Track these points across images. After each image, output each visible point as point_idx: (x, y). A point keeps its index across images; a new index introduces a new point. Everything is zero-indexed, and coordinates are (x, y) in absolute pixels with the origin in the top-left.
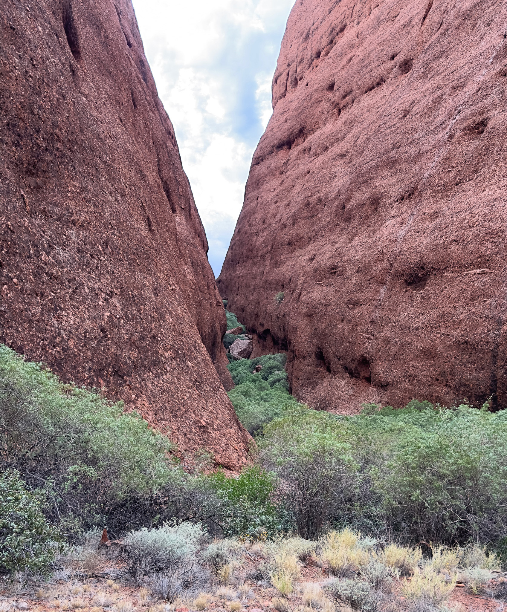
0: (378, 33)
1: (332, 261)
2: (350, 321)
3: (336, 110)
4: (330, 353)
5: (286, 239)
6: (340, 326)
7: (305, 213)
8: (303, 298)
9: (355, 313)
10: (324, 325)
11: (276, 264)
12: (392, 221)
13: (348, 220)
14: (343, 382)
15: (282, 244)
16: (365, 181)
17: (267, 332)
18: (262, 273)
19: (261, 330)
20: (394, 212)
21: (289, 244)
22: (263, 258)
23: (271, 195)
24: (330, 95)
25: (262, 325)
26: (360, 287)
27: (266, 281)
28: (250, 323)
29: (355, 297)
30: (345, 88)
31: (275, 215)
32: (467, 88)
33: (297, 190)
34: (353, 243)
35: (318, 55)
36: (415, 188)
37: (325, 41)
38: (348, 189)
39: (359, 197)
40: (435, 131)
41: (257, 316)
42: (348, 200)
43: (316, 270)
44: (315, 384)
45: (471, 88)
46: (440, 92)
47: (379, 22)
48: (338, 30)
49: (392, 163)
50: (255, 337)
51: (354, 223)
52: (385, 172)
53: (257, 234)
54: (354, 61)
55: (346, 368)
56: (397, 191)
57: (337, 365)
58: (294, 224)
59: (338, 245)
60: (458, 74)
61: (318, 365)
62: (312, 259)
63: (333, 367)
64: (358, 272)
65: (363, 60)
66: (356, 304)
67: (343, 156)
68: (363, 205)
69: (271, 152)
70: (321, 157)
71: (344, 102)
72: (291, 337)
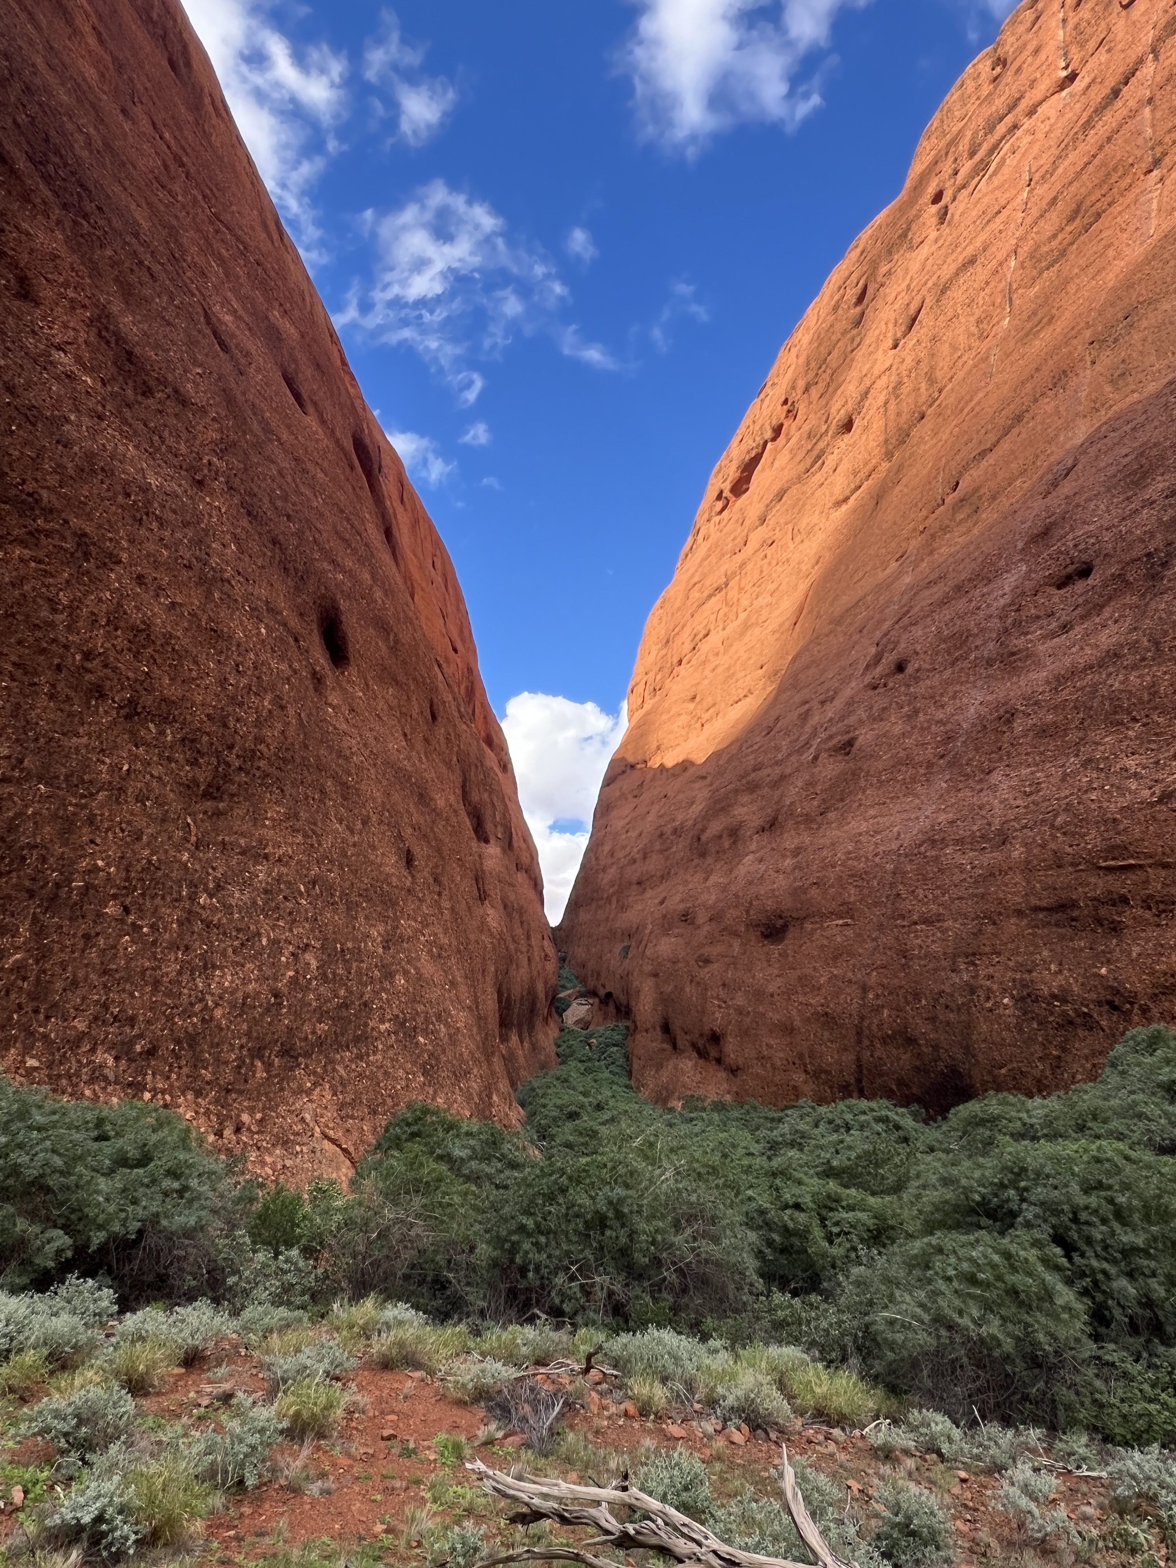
0: (746, 640)
1: (682, 906)
2: (698, 983)
3: (698, 725)
4: (676, 1025)
5: (634, 879)
6: (688, 990)
7: (658, 846)
8: (648, 953)
9: (705, 973)
10: (670, 988)
11: (623, 908)
12: (750, 857)
13: (703, 855)
14: (690, 1064)
15: (630, 884)
16: (722, 809)
17: (609, 995)
18: (607, 919)
19: (602, 992)
20: (753, 847)
21: (639, 883)
22: (609, 900)
23: (622, 823)
24: (691, 706)
25: (604, 986)
26: (712, 941)
27: (610, 930)
28: (591, 984)
29: (706, 951)
30: (709, 700)
31: (624, 847)
32: (835, 702)
33: (651, 817)
34: (708, 884)
35: (680, 662)
36: (775, 819)
37: (688, 646)
38: (704, 818)
39: (716, 827)
40: (800, 751)
41: (599, 974)
42: (703, 830)
43: (665, 916)
44: (659, 1066)
45: (839, 703)
46: (807, 706)
47: (746, 627)
48: (701, 636)
49: (753, 787)
50: (597, 1001)
51: (709, 860)
52: (745, 798)
53: (604, 870)
54: (719, 670)
55: (694, 1046)
56: (757, 821)
57: (683, 1041)
58: (645, 858)
59: (690, 886)
60: (825, 687)
61: (663, 1041)
62: (662, 903)
63: (680, 1043)
64: (711, 920)
65: (729, 669)
66: (707, 961)
67: (704, 778)
68: (720, 837)
69: (624, 772)
70: (680, 779)
71: (706, 716)
72: (633, 1003)
